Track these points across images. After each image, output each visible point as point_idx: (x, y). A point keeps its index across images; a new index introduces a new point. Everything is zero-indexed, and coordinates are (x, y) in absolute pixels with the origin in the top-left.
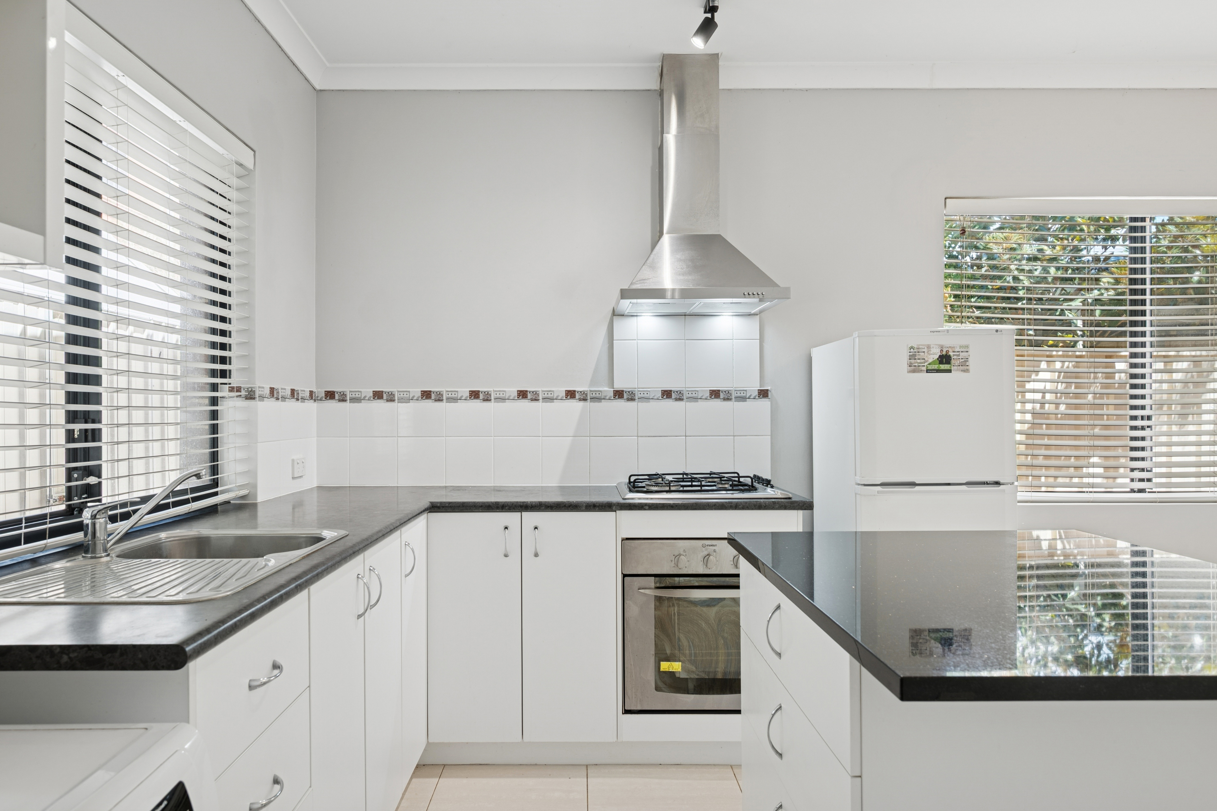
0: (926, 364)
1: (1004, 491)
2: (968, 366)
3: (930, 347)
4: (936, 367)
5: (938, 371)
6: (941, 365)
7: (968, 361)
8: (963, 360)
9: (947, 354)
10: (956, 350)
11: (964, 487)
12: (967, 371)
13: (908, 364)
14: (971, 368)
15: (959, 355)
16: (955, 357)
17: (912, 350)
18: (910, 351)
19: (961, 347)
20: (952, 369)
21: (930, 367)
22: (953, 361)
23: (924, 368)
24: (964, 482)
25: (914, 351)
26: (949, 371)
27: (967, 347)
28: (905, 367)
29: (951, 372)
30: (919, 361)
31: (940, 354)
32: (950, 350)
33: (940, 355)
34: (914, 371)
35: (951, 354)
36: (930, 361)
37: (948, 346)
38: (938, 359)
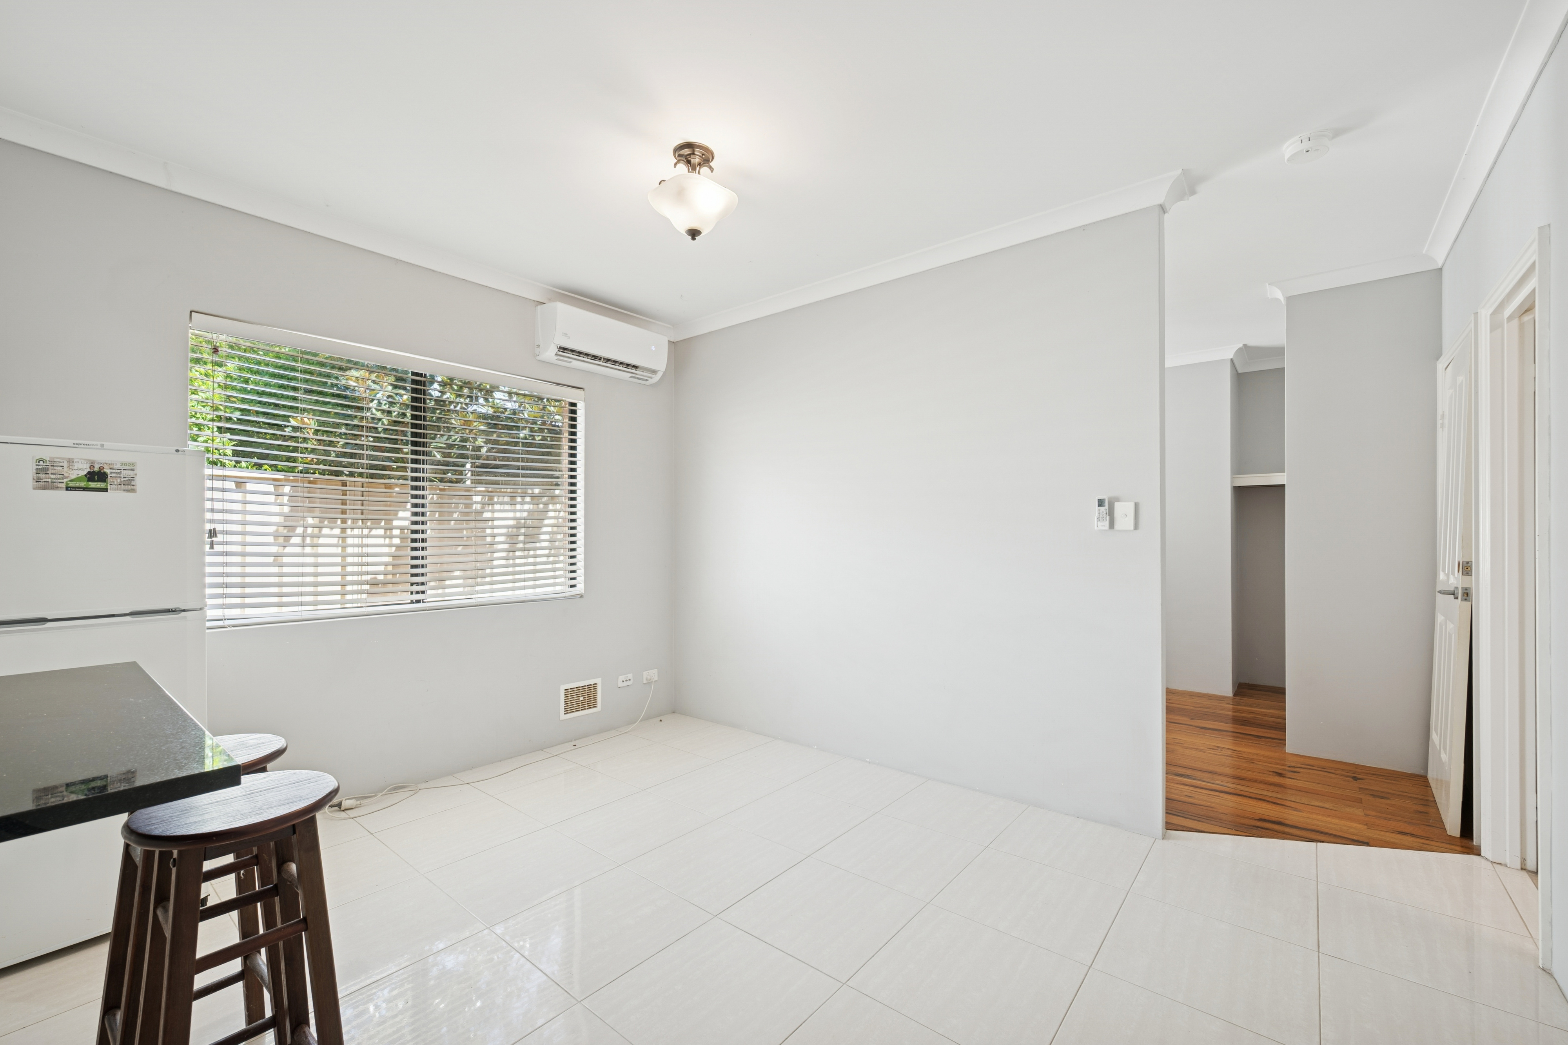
0: (65, 480)
1: (185, 618)
2: (134, 485)
3: (73, 462)
4: (83, 484)
5: (85, 489)
6: (90, 483)
7: (133, 480)
8: (126, 479)
9: (100, 471)
10: (116, 467)
11: (128, 618)
12: (133, 491)
13: (34, 479)
14: (138, 487)
15: (120, 473)
16: (113, 475)
17: (41, 463)
18: (38, 464)
19: (122, 464)
20: (109, 487)
21: (72, 484)
22: (109, 480)
23: (64, 485)
24: (128, 612)
25: (45, 464)
26: (106, 490)
27: (133, 465)
28: (30, 482)
29: (107, 491)
30: (53, 476)
31: (89, 470)
32: (105, 466)
33: (88, 472)
34: (44, 488)
35: (108, 471)
36: (73, 477)
37: (103, 462)
38: (86, 475)
